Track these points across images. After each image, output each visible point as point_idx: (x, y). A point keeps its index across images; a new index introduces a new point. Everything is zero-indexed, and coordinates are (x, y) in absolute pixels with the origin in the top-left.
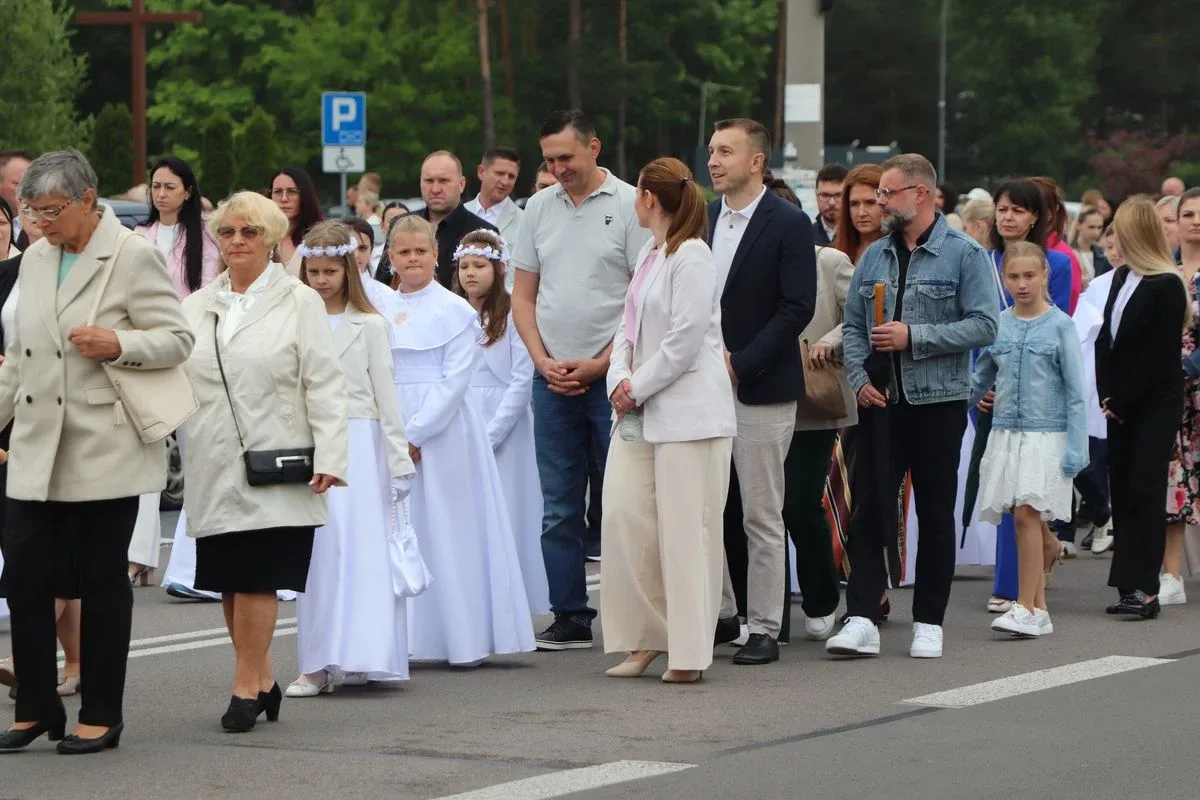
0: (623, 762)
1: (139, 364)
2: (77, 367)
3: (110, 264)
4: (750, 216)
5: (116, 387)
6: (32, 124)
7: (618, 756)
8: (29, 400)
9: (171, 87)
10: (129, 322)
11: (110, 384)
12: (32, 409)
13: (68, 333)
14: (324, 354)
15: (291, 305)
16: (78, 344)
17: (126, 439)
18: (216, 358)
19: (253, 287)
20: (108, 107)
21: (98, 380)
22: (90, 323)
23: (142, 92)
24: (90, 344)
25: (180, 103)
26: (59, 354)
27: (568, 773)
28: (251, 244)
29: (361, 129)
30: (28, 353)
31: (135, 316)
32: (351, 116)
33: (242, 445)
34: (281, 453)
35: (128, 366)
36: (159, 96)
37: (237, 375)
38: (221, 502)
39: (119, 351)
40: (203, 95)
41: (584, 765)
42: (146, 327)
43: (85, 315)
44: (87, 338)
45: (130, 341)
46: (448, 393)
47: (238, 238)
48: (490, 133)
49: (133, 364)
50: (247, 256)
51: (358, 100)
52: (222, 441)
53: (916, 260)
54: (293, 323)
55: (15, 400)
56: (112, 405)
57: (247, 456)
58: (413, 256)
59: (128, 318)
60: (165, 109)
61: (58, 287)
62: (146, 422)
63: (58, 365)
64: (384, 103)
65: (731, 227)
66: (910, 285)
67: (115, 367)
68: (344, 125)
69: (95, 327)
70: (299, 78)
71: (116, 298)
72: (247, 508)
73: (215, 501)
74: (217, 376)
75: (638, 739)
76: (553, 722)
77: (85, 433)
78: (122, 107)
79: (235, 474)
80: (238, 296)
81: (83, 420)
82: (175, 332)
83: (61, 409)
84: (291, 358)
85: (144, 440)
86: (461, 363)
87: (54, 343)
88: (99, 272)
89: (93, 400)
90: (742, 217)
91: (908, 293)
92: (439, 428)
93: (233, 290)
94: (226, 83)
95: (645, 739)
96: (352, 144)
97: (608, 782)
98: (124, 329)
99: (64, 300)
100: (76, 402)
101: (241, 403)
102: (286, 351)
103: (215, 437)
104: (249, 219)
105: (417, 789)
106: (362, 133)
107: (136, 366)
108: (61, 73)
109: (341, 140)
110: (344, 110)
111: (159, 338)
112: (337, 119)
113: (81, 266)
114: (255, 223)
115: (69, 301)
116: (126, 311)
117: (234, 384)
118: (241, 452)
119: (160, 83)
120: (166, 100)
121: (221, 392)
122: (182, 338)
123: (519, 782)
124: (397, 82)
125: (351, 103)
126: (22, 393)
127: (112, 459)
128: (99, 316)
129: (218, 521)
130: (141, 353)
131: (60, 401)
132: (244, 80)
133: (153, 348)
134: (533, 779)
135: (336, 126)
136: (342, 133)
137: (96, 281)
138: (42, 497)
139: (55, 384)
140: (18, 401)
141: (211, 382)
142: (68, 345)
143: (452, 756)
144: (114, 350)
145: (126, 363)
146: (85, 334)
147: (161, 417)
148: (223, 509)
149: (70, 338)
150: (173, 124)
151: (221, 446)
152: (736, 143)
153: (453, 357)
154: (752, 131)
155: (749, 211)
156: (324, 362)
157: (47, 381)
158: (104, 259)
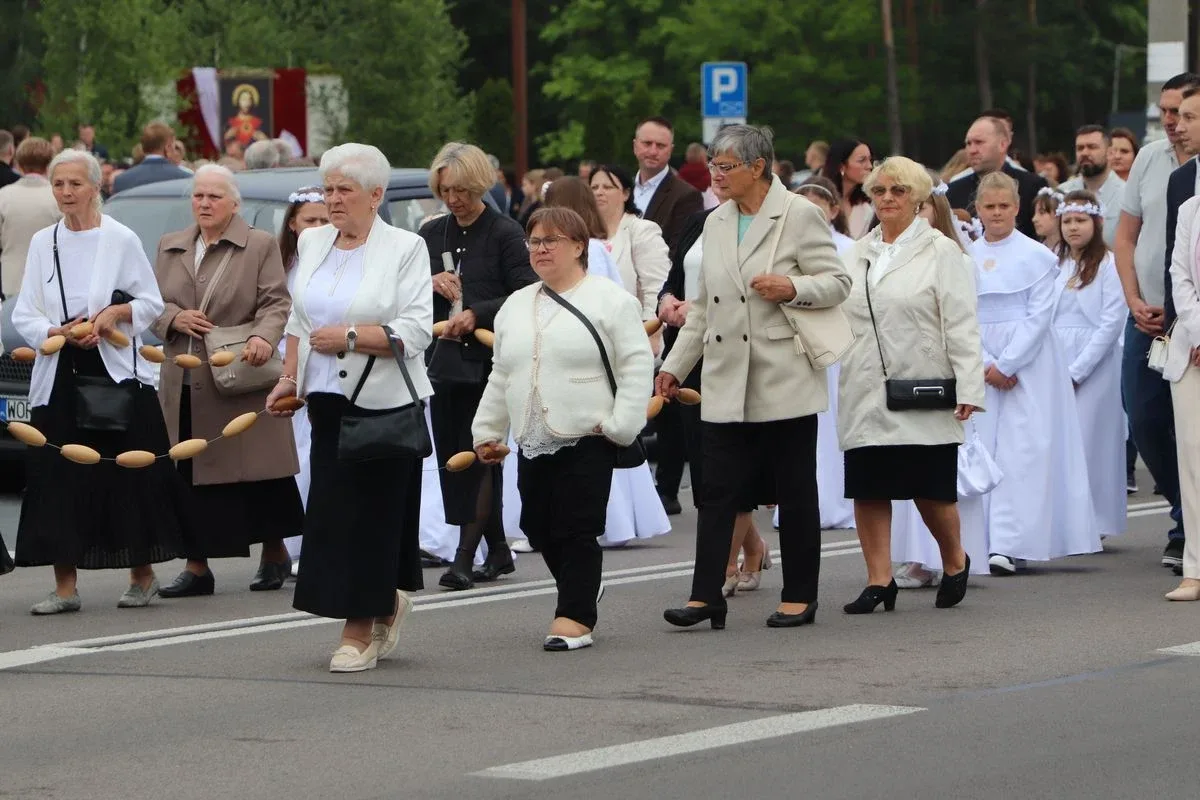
1: (810, 304)
2: (758, 309)
3: (781, 222)
5: (792, 325)
8: (719, 339)
9: (567, 62)
10: (799, 269)
11: (787, 322)
12: (719, 347)
13: (749, 283)
14: (958, 296)
15: (931, 252)
16: (760, 290)
17: (802, 368)
18: (866, 298)
19: (902, 237)
20: (489, 82)
21: (777, 319)
22: (768, 272)
23: (522, 67)
24: (770, 289)
25: (576, 78)
26: (743, 299)
28: (900, 201)
29: (742, 100)
30: (717, 300)
31: (803, 264)
32: (732, 87)
33: (885, 374)
34: (919, 383)
35: (802, 306)
36: (555, 72)
37: (883, 313)
38: (863, 420)
39: (795, 292)
40: (599, 69)
42: (813, 273)
43: (764, 265)
44: (768, 283)
45: (802, 284)
46: (1035, 329)
47: (888, 196)
48: (893, 103)
49: (805, 304)
50: (896, 211)
51: (739, 70)
52: (868, 369)
54: (933, 268)
55: (705, 341)
56: (792, 338)
57: (888, 383)
58: (997, 211)
59: (797, 266)
61: (738, 244)
62: (817, 352)
63: (742, 308)
67: (791, 307)
69: (772, 274)
71: (787, 251)
72: (886, 427)
73: (858, 419)
74: (867, 313)
77: (767, 364)
78: (503, 83)
79: (878, 398)
80: (888, 245)
81: (767, 353)
82: (836, 276)
83: (747, 343)
84: (929, 299)
85: (816, 367)
86: (1045, 302)
87: (738, 291)
88: (772, 229)
89: (773, 336)
92: (1029, 359)
93: (884, 240)
94: (623, 57)
96: (733, 115)
98: (795, 275)
99: (745, 252)
100: (760, 338)
101: (886, 337)
102: (926, 292)
103: (863, 364)
104: (899, 179)
106: (743, 104)
107: (807, 305)
109: (721, 112)
110: (725, 81)
111: (826, 281)
112: (717, 90)
113: (757, 225)
114: (904, 182)
115: (748, 254)
116: (796, 261)
117: (882, 319)
118: (884, 379)
119: (556, 58)
120: (562, 75)
121: (870, 326)
122: (842, 281)
124: (797, 52)
125: (732, 73)
126: (711, 334)
127: (790, 385)
128: (775, 265)
129: (861, 436)
130: (812, 294)
131: (745, 338)
133: (821, 289)
135: (716, 97)
136: (722, 104)
137: (770, 236)
138: (740, 419)
139: (742, 322)
140: (708, 342)
141: (862, 318)
142: (750, 291)
144: (790, 292)
145: (799, 303)
146: (765, 280)
147: (828, 348)
148: (865, 425)
149: (752, 286)
150: (569, 100)
151: (866, 373)
153: (1038, 297)
156: (959, 304)
157: (734, 322)
158: (776, 218)
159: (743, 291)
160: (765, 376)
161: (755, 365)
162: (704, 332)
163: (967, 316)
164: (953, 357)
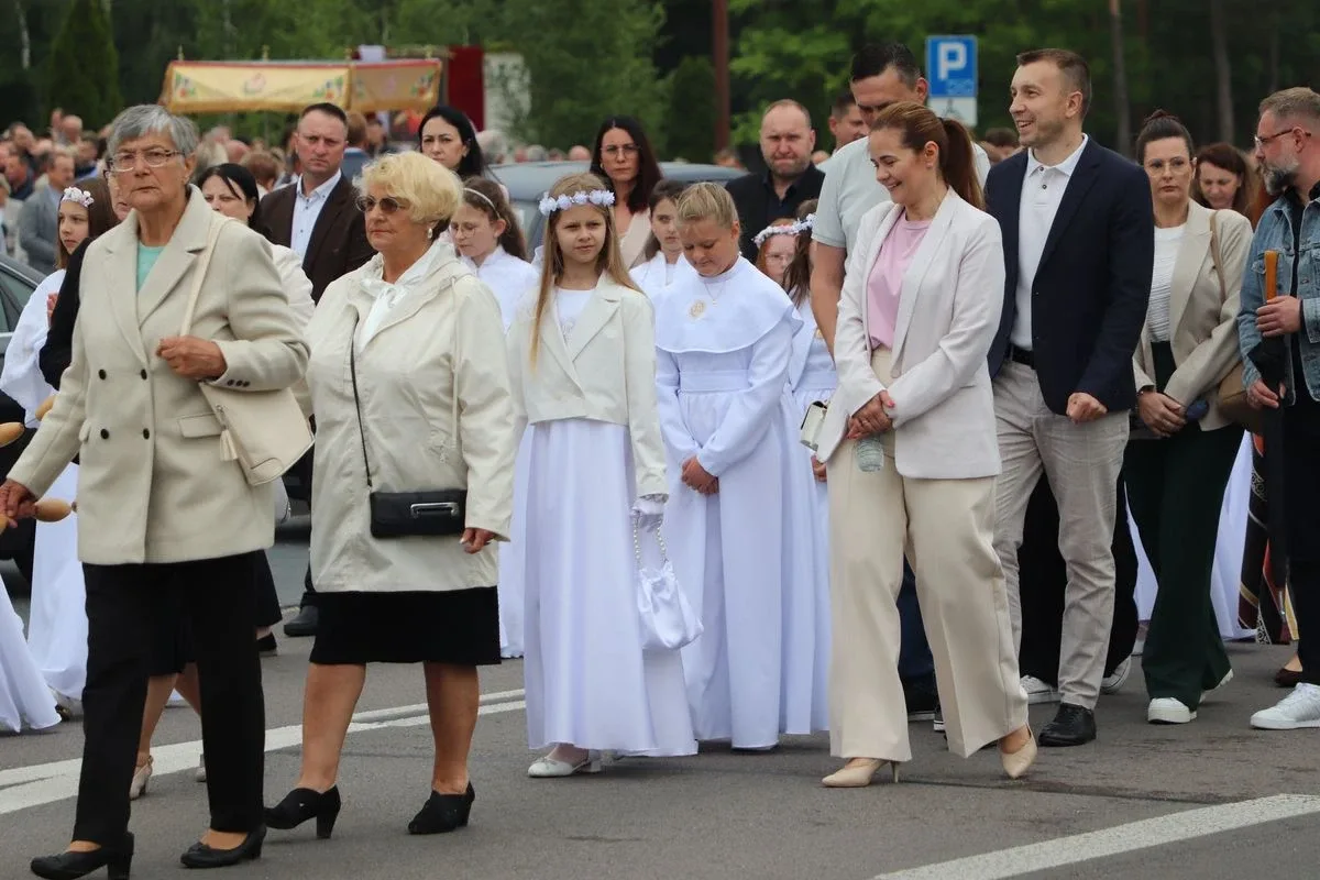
0: (1282, 796)
1: (247, 384)
2: (167, 389)
3: (204, 258)
4: (1070, 173)
5: (218, 416)
6: (604, 80)
7: (1272, 789)
8: (105, 434)
9: (757, 36)
10: (230, 331)
11: (209, 411)
12: (105, 446)
13: (156, 345)
14: (481, 368)
15: (448, 301)
16: (169, 359)
17: (231, 483)
20: (687, 61)
21: (195, 405)
22: (184, 331)
23: (724, 42)
24: (186, 358)
25: (767, 54)
26: (144, 375)
27: (1215, 808)
28: (393, 220)
29: (971, 77)
30: (102, 375)
31: (235, 323)
32: (960, 63)
33: (369, 483)
34: (420, 496)
35: (234, 387)
36: (743, 47)
37: (371, 391)
38: (344, 551)
39: (224, 365)
40: (793, 45)
41: (1235, 800)
42: (253, 337)
43: (178, 322)
44: (183, 350)
45: (235, 353)
47: (375, 213)
48: (1120, 79)
49: (239, 383)
50: (388, 235)
51: (968, 44)
52: (349, 475)
53: (1311, 218)
54: (448, 324)
55: (82, 436)
56: (219, 436)
57: (373, 497)
59: (228, 327)
60: (751, 62)
61: (137, 291)
62: (256, 458)
63: (142, 389)
64: (997, 48)
65: (1045, 187)
66: (1304, 252)
67: (220, 388)
68: (953, 74)
69: (190, 336)
70: (901, 22)
71: (214, 300)
72: (377, 564)
73: (336, 549)
74: (349, 390)
75: (1299, 770)
76: (1200, 751)
77: (180, 474)
78: (702, 61)
79: (358, 522)
80: (389, 285)
81: (178, 457)
82: (288, 343)
83: (149, 442)
84: (441, 373)
85: (251, 481)
87: (138, 361)
88: (192, 268)
89: (188, 433)
90: (1060, 173)
91: (1303, 262)
94: (820, 29)
95: (1306, 770)
96: (960, 94)
97: (1264, 819)
98: (225, 339)
99: (147, 305)
100: (168, 435)
101: (373, 428)
102: (436, 364)
104: (391, 188)
105: (1044, 827)
106: (972, 82)
107: (242, 386)
108: (638, 26)
109: (950, 91)
110: (952, 56)
111: (270, 350)
112: (945, 67)
113: (167, 260)
114: (397, 193)
115: (153, 306)
116: (226, 318)
117: (368, 402)
118: (367, 492)
119: (746, 32)
120: (752, 51)
121: (351, 409)
122: (297, 351)
123: (1161, 819)
124: (1011, 22)
125: (960, 48)
126: (91, 427)
127: (215, 505)
128: (193, 325)
129: (339, 576)
130: (249, 369)
131: (146, 434)
132: (839, 25)
133: (263, 362)
134: (1177, 815)
135: (943, 75)
136: (951, 82)
137: (187, 280)
138: (138, 558)
139: (141, 410)
140: (87, 440)
142: (155, 362)
143: (1082, 791)
144: (216, 365)
145: (231, 383)
146: (181, 344)
147: (274, 453)
148: (345, 560)
149: (159, 353)
150: (759, 78)
152: (1044, 81)
153: (762, 360)
154: (1065, 64)
155: (1068, 165)
156: (483, 379)
157: (128, 407)
158: (197, 251)
159: (143, 360)
160: (177, 492)
161: (160, 476)
162: (80, 423)
163: (497, 395)
164: (470, 459)
